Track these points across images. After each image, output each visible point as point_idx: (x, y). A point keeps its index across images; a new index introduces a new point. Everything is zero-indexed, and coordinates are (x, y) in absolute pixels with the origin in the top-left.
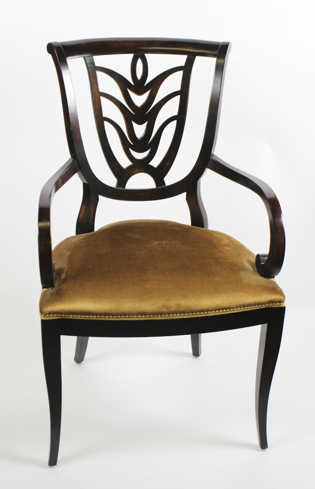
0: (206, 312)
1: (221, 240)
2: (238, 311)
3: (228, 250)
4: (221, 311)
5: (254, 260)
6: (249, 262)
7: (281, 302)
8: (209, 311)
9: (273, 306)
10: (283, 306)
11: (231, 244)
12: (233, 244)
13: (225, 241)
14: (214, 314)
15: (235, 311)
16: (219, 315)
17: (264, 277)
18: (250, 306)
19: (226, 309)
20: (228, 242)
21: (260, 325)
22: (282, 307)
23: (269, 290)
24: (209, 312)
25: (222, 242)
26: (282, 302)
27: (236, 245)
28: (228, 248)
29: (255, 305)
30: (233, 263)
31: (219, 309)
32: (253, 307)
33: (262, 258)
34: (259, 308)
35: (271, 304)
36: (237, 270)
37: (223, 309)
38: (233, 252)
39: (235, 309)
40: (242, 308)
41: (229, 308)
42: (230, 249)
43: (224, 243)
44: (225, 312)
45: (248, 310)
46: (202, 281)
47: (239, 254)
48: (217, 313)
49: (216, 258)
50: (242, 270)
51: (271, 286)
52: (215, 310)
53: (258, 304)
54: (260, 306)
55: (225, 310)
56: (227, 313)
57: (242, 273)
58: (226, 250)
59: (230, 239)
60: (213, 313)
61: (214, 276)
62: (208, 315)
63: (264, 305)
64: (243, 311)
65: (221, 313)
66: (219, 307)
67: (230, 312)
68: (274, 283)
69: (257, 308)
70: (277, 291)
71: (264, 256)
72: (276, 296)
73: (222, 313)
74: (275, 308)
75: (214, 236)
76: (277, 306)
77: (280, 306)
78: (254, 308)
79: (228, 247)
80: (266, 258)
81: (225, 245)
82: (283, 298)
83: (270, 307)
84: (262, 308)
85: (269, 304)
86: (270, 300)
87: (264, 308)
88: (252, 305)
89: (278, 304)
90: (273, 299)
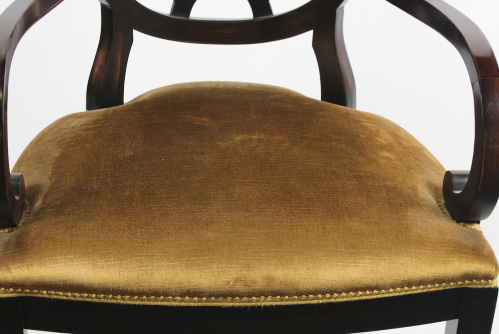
0: (328, 295)
1: (377, 136)
2: (397, 294)
3: (387, 159)
4: (360, 293)
5: (439, 181)
6: (431, 186)
7: (488, 277)
8: (336, 292)
9: (472, 286)
10: (493, 286)
11: (396, 145)
12: (400, 144)
13: (384, 138)
14: (345, 299)
15: (389, 293)
16: (355, 301)
17: (458, 222)
18: (423, 285)
19: (371, 289)
20: (390, 139)
21: (445, 322)
22: (490, 289)
23: (466, 253)
24: (336, 295)
25: (378, 139)
26: (492, 279)
27: (405, 148)
28: (387, 154)
29: (433, 282)
30: (395, 188)
31: (356, 290)
32: (429, 286)
33: (455, 180)
34: (441, 289)
35: (467, 282)
36: (401, 205)
37: (364, 289)
38: (398, 163)
39: (391, 290)
40: (406, 288)
41: (378, 288)
42: (393, 157)
43: (382, 141)
44: (369, 296)
45: (419, 291)
46: (324, 229)
47: (409, 168)
48: (352, 297)
49: (359, 177)
50: (412, 206)
51: (471, 243)
52: (348, 291)
53: (440, 281)
54: (444, 284)
55: (368, 292)
56: (374, 297)
57: (411, 213)
58: (383, 158)
59: (395, 132)
60: (343, 297)
61: (350, 217)
62: (332, 300)
63: (452, 284)
64: (407, 293)
65: (360, 296)
66: (356, 285)
67: (381, 296)
68: (478, 236)
69: (437, 287)
70: (482, 256)
71: (461, 176)
72: (479, 266)
73: (363, 298)
74: (477, 289)
75: (361, 126)
76: (479, 286)
77: (487, 287)
78: (430, 288)
79: (387, 151)
80: (466, 180)
81: (383, 147)
82: (494, 269)
83: (465, 286)
84: (448, 290)
85: (464, 281)
86: (466, 274)
87: (453, 289)
88: (428, 282)
89: (482, 281)
90: (471, 273)
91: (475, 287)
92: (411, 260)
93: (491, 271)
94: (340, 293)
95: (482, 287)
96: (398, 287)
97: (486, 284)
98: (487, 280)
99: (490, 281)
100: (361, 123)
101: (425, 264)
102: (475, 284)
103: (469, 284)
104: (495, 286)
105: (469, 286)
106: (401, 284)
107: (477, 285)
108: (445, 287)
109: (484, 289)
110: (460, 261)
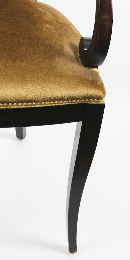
0: (6, 104)
1: (44, 15)
2: (47, 105)
3: (48, 28)
4: (25, 104)
5: (77, 43)
6: (72, 46)
7: (99, 98)
8: (10, 102)
9: (90, 103)
10: (101, 103)
11: (54, 22)
12: (57, 21)
13: (49, 17)
14: (16, 107)
15: (42, 104)
16: (22, 108)
17: (85, 66)
18: (62, 101)
19: (31, 101)
20: (52, 18)
22: (100, 105)
23: (87, 83)
24: (10, 104)
25: (45, 17)
26: (101, 99)
27: (60, 23)
28: (49, 26)
29: (68, 99)
30: (50, 45)
31: (22, 102)
32: (65, 101)
33: (85, 42)
34: (72, 103)
35: (87, 100)
36: (53, 55)
37: (27, 101)
38: (54, 31)
39: (43, 103)
40: (52, 102)
41: (36, 101)
42: (52, 28)
43: (47, 19)
44: (30, 105)
45: (59, 104)
46: (5, 66)
47: (60, 35)
48: (20, 106)
49: (30, 37)
50: (59, 56)
51: (90, 78)
52: (17, 102)
53: (72, 99)
54: (74, 101)
55: (29, 103)
56: (33, 106)
57: (57, 60)
58: (46, 28)
59: (55, 14)
60: (15, 106)
61: (21, 60)
62: (9, 107)
63: (78, 101)
64: (52, 105)
65: (25, 106)
66: (23, 99)
67: (37, 106)
68: (97, 74)
69: (69, 103)
70: (96, 85)
71: (88, 40)
72: (94, 91)
73: (27, 107)
74: (93, 104)
75: (36, 9)
76: (94, 103)
77: (98, 103)
78: (66, 103)
79: (49, 24)
80: (90, 43)
81: (47, 22)
82: (103, 93)
83: (86, 103)
84: (76, 104)
85: (85, 100)
86: (87, 95)
87: (79, 104)
88: (64, 99)
89: (96, 100)
90: (90, 95)
91: (91, 103)
92: (55, 86)
93: (101, 94)
94: (13, 103)
95: (96, 103)
96: (47, 101)
97: (98, 102)
98: (99, 100)
99: (100, 100)
100: (36, 8)
101: (63, 89)
102: (92, 102)
103: (88, 101)
104: (103, 103)
105: (88, 103)
106: (49, 100)
107: (93, 102)
108: (74, 102)
109: (97, 104)
110: (83, 88)
